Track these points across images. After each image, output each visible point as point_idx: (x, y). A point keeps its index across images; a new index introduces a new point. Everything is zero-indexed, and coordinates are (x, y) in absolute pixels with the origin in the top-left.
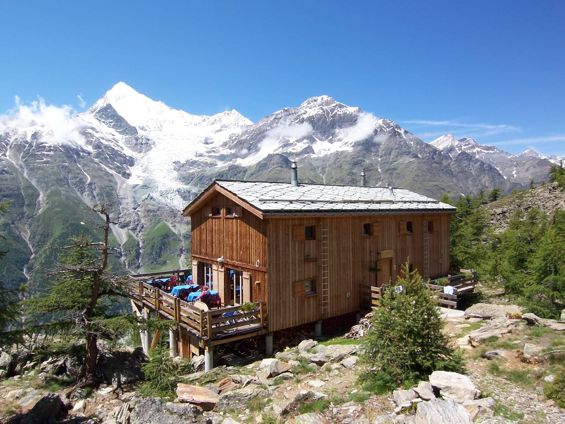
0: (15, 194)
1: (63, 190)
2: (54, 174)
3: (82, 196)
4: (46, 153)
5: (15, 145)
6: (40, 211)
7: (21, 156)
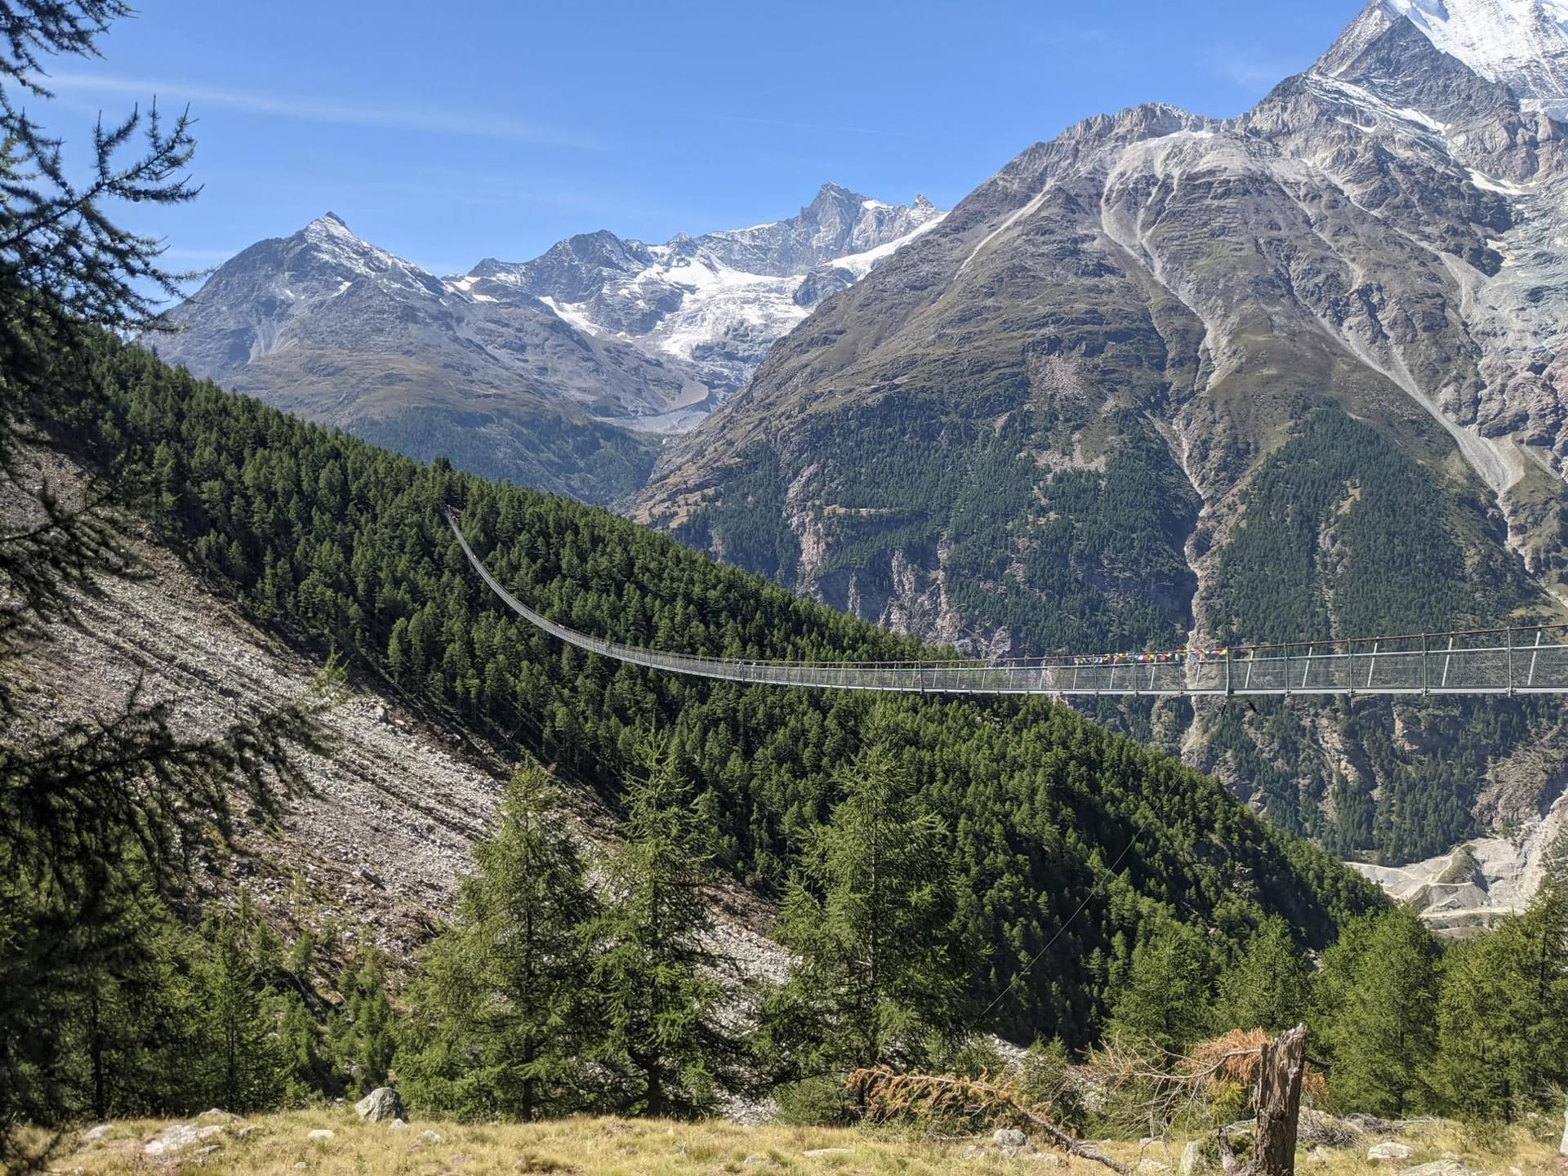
0: (1138, 329)
1: (1277, 312)
2: (1244, 263)
3: (1339, 332)
4: (1216, 203)
5: (1121, 193)
6: (1213, 380)
7: (1139, 222)
